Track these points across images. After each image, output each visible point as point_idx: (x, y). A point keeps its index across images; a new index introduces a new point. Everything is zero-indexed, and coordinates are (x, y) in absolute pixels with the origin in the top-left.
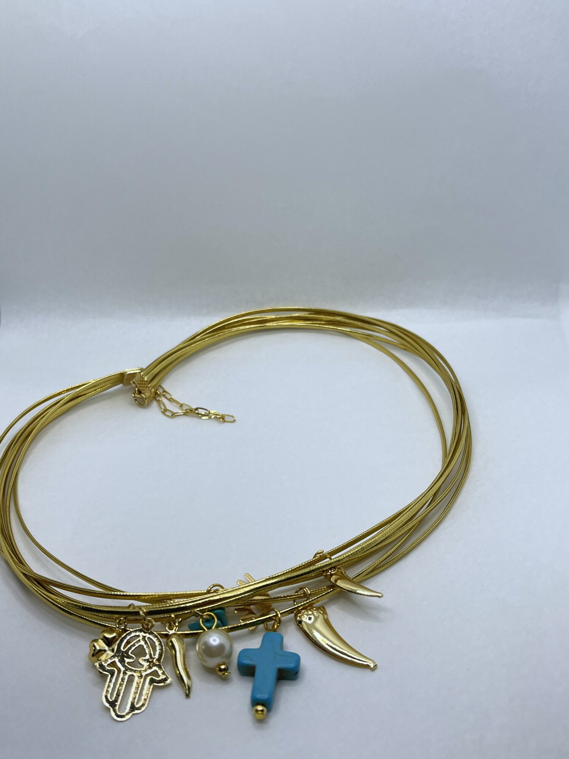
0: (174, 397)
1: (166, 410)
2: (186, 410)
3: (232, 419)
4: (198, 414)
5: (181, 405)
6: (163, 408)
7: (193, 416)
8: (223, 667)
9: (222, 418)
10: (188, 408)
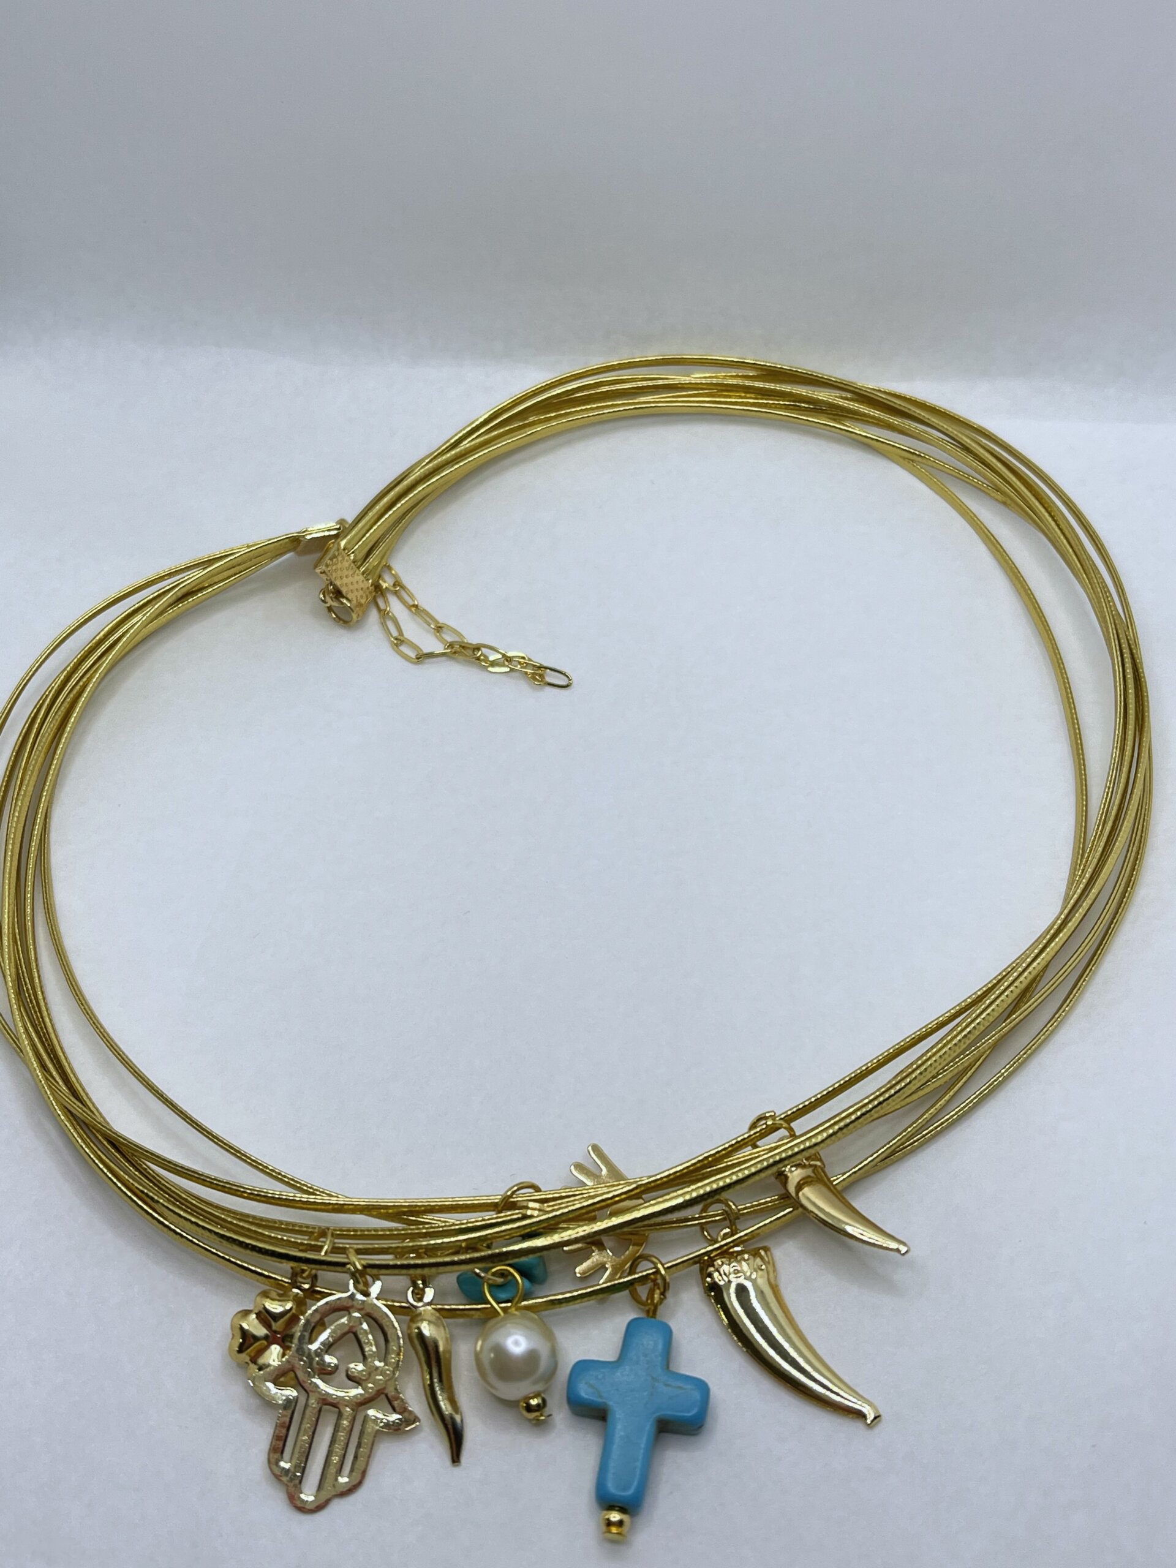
0: (422, 601)
1: (399, 641)
2: (451, 645)
3: (562, 681)
4: (478, 657)
5: (439, 628)
6: (395, 633)
8: (534, 1402)
9: (538, 675)
10: (457, 639)
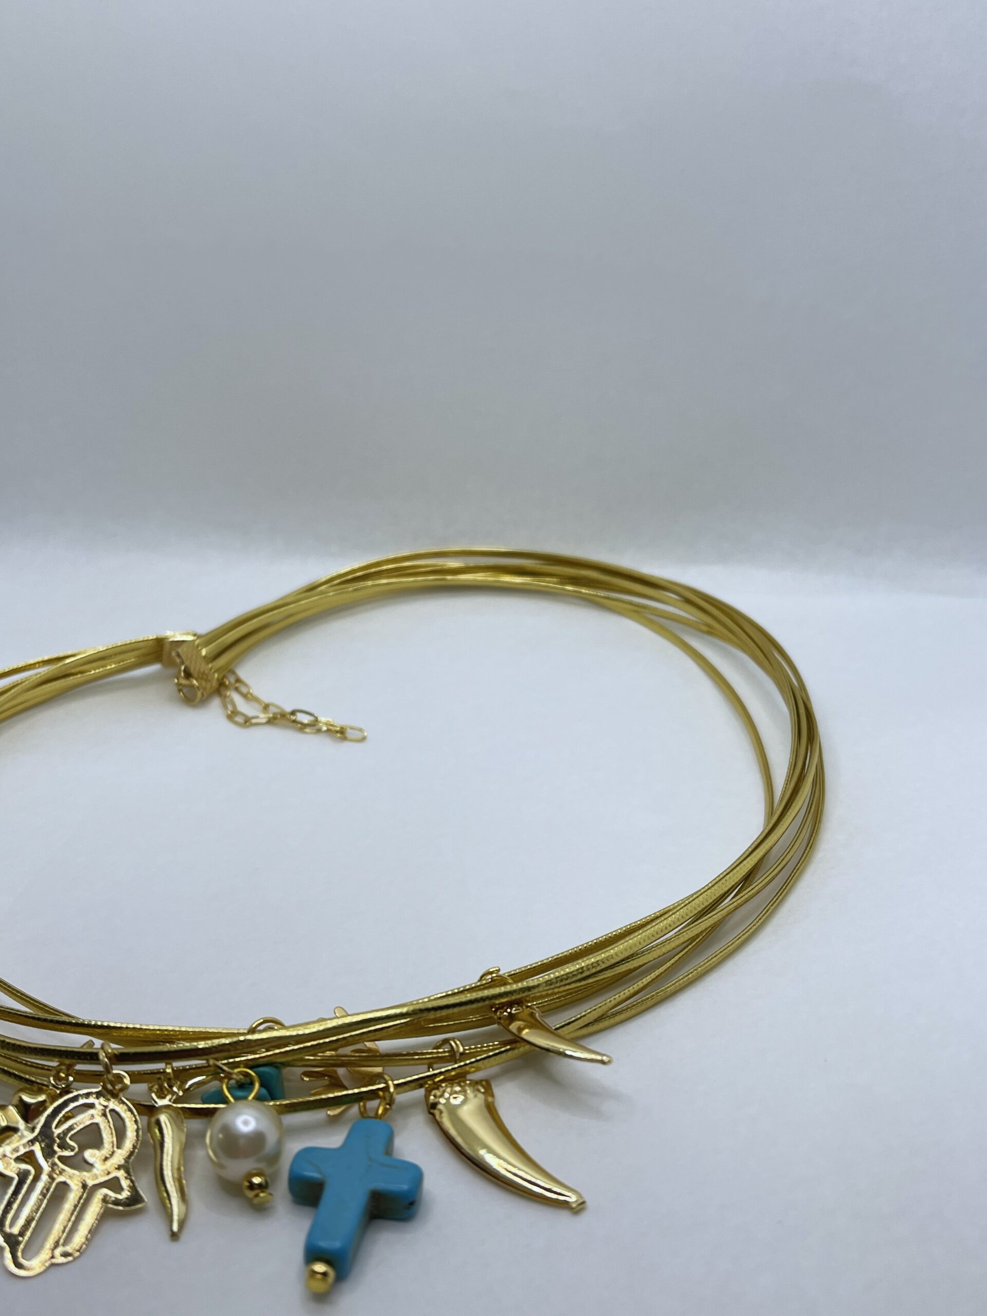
0: (255, 691)
1: (235, 713)
2: (273, 715)
3: (358, 735)
4: (294, 721)
5: (266, 707)
6: (230, 709)
7: (285, 727)
8: (257, 1180)
9: (340, 734)
10: (279, 711)
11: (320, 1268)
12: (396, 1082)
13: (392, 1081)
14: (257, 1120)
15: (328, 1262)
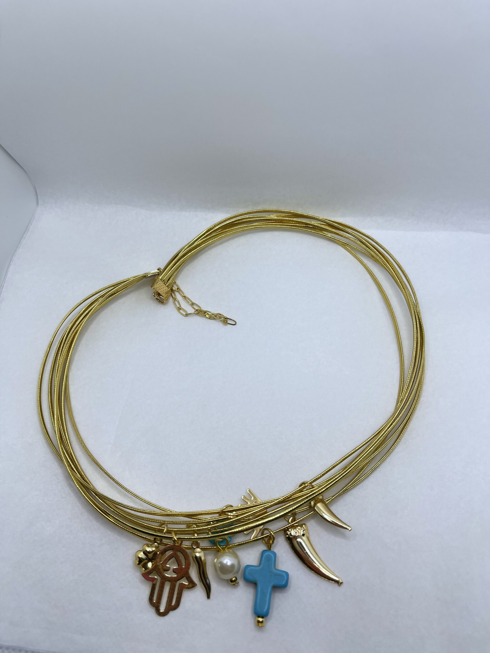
2: (197, 310)
3: (234, 323)
5: (193, 304)
8: (233, 579)
9: (225, 321)
10: (199, 308)
11: (261, 619)
12: (273, 532)
13: (272, 532)
14: (230, 560)
15: (262, 617)
